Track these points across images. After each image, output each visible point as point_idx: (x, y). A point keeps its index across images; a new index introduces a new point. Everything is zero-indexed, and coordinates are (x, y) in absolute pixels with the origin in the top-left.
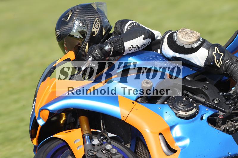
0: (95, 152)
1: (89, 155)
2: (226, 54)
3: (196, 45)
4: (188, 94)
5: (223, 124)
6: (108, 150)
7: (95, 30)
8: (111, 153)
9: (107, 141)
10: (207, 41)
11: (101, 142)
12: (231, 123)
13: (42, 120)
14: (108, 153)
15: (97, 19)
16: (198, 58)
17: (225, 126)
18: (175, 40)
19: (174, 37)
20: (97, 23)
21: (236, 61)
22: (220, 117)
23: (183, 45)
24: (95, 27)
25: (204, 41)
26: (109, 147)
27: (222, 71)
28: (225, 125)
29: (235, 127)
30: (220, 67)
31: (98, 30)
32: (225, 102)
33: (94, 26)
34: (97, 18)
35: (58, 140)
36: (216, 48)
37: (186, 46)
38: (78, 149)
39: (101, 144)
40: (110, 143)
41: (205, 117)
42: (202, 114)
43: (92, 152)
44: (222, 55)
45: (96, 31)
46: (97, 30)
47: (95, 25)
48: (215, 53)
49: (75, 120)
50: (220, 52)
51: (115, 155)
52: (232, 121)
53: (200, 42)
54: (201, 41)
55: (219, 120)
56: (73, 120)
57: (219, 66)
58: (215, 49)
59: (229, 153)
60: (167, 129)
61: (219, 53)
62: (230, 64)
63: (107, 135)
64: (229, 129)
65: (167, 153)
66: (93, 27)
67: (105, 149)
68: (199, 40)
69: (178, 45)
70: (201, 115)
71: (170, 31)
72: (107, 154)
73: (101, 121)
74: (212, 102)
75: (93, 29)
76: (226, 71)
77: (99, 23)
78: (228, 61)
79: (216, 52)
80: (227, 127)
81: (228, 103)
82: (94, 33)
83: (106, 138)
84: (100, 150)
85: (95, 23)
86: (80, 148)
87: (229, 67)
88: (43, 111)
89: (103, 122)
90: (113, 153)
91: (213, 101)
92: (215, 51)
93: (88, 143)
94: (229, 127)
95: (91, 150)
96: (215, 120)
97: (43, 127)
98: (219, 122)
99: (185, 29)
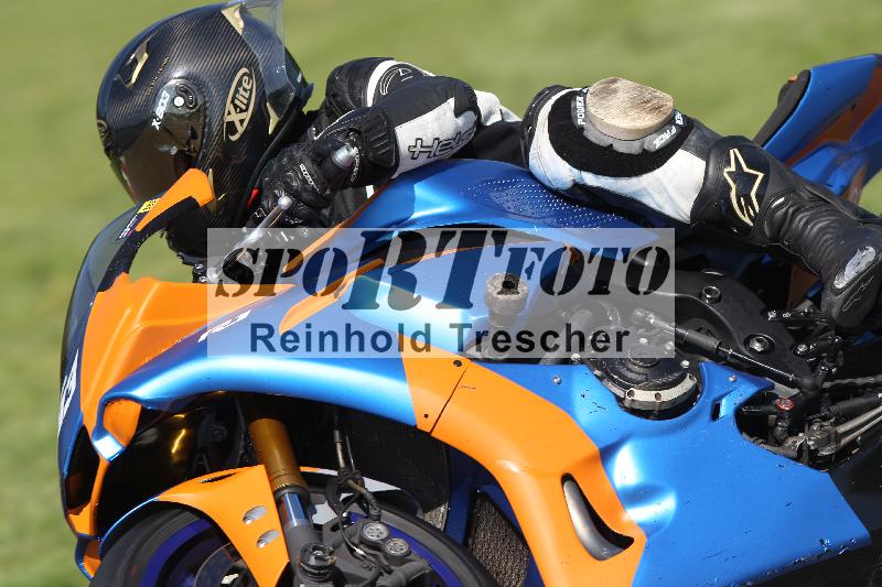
0: (331, 553)
1: (308, 566)
2: (771, 175)
3: (659, 141)
4: (652, 321)
5: (792, 432)
6: (375, 543)
7: (234, 117)
8: (387, 556)
9: (366, 510)
10: (700, 127)
11: (344, 515)
12: (822, 426)
13: (113, 437)
14: (373, 555)
15: (245, 74)
16: (670, 189)
17: (801, 438)
18: (580, 122)
19: (573, 114)
20: (245, 90)
21: (811, 200)
22: (783, 407)
23: (610, 141)
24: (236, 107)
25: (690, 125)
26: (375, 531)
27: (759, 237)
28: (801, 435)
29: (838, 441)
30: (751, 224)
31: (247, 116)
32: (794, 348)
33: (233, 102)
34: (244, 70)
35: (177, 510)
36: (734, 153)
37: (621, 148)
38: (262, 545)
39: (343, 523)
40: (378, 519)
41: (726, 409)
42: (716, 395)
43: (320, 553)
44: (756, 176)
45: (242, 121)
46: (242, 116)
47: (234, 98)
48: (729, 173)
49: (226, 432)
50: (749, 166)
51: (402, 564)
52: (825, 419)
53: (674, 130)
54: (677, 125)
55: (780, 418)
56: (219, 432)
57: (747, 220)
58: (729, 155)
59: (822, 542)
60: (589, 461)
61: (746, 170)
62: (787, 210)
63: (363, 485)
64: (816, 451)
65: (594, 551)
66: (229, 107)
67: (361, 542)
68: (670, 121)
69: (591, 142)
70: (712, 399)
71: (555, 87)
72: (373, 559)
73: (337, 433)
74: (743, 349)
75: (229, 113)
76: (776, 237)
77: (251, 91)
78: (782, 200)
79: (733, 168)
80: (811, 443)
81: (802, 348)
82: (231, 128)
83: (360, 499)
84: (344, 545)
85: (237, 91)
86: (269, 540)
87: (787, 222)
88: (117, 404)
89: (342, 437)
90: (393, 557)
91: (747, 342)
92: (729, 164)
93: (295, 522)
94: (817, 442)
95: (314, 549)
96: (765, 416)
97: (115, 464)
98: (777, 425)
99: (614, 81)
